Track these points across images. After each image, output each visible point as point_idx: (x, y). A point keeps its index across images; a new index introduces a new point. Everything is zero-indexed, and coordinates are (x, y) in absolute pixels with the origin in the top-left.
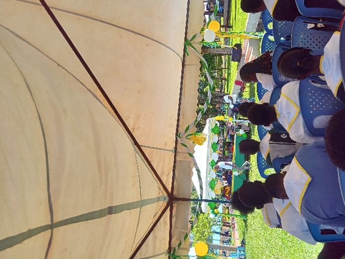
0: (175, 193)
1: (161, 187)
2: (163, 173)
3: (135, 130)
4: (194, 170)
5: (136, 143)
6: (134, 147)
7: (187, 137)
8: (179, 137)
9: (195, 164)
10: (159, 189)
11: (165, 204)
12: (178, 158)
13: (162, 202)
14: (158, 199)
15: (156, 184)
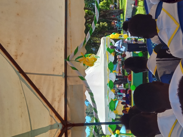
0: (69, 119)
1: (54, 115)
2: (54, 100)
3: (18, 57)
4: (87, 93)
5: (21, 71)
6: (19, 76)
7: (77, 60)
8: (68, 60)
9: (88, 88)
10: (51, 116)
11: (59, 131)
12: (69, 83)
13: (56, 130)
14: (51, 127)
15: (47, 112)
